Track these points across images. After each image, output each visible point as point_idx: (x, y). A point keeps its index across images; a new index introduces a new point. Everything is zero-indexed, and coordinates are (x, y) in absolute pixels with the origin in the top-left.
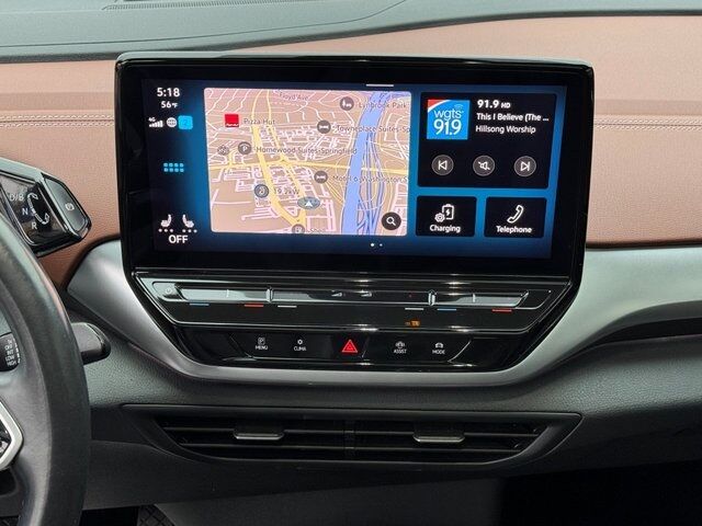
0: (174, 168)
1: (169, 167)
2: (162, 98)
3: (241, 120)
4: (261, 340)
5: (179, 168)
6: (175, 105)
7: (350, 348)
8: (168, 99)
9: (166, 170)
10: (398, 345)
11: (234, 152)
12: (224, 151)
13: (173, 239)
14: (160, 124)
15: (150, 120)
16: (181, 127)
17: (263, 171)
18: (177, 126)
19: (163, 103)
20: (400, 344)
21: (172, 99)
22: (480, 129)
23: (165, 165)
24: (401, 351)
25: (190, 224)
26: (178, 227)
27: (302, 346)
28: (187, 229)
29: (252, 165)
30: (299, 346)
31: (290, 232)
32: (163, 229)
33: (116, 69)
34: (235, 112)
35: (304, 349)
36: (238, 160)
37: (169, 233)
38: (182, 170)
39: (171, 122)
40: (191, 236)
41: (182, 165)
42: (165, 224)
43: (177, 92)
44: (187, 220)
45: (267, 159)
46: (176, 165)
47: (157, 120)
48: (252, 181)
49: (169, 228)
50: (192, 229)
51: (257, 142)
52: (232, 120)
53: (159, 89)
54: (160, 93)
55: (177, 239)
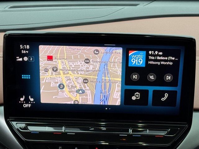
0: (26, 77)
1: (24, 77)
2: (22, 49)
3: (54, 58)
5: (28, 77)
6: (27, 52)
8: (24, 49)
9: (23, 78)
11: (50, 71)
12: (46, 70)
13: (25, 106)
14: (21, 59)
15: (17, 58)
17: (62, 78)
18: (28, 60)
19: (22, 51)
21: (26, 50)
22: (150, 62)
25: (32, 100)
26: (27, 101)
29: (58, 76)
31: (73, 103)
32: (21, 101)
33: (4, 37)
34: (51, 55)
36: (52, 74)
37: (24, 103)
39: (26, 59)
42: (22, 99)
43: (28, 47)
44: (31, 98)
45: (64, 74)
46: (27, 76)
47: (20, 58)
48: (58, 82)
49: (23, 101)
50: (33, 102)
51: (60, 67)
52: (50, 58)
53: (21, 45)
54: (21, 47)
55: (27, 106)
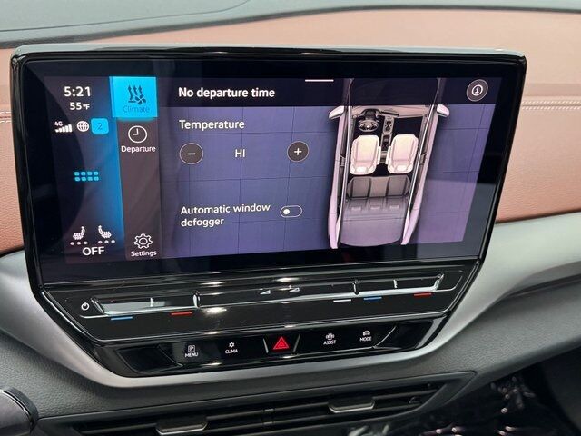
2: (71, 99)
4: (191, 347)
5: (93, 176)
6: (87, 106)
7: (281, 344)
8: (76, 100)
10: (328, 337)
13: (87, 251)
14: (68, 129)
15: (56, 124)
18: (90, 130)
19: (71, 104)
20: (330, 336)
21: (83, 100)
23: (77, 174)
24: (331, 343)
25: (107, 235)
27: (233, 348)
28: (103, 239)
30: (230, 349)
32: (76, 241)
33: (12, 65)
35: (236, 351)
37: (83, 246)
38: (96, 179)
40: (108, 247)
42: (77, 236)
44: (104, 230)
47: (65, 124)
49: (82, 241)
50: (109, 239)
53: (66, 88)
54: (67, 93)
55: (92, 251)
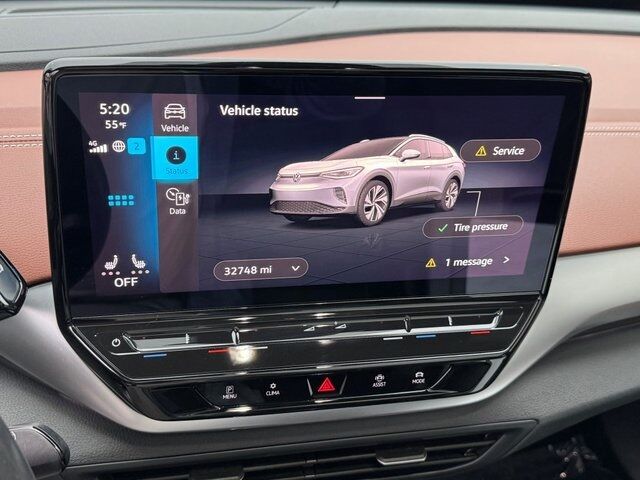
2: (108, 117)
4: (229, 388)
5: (128, 200)
6: (123, 125)
7: (326, 386)
8: (112, 117)
10: (377, 378)
13: (119, 282)
14: (103, 149)
15: (90, 143)
16: (132, 152)
18: (126, 150)
19: (107, 122)
20: (380, 377)
21: (120, 118)
23: (111, 197)
24: (381, 385)
25: (140, 265)
26: (126, 269)
27: (274, 390)
28: (137, 270)
30: (271, 390)
32: (107, 271)
35: (278, 393)
37: (115, 276)
38: (131, 203)
40: (141, 278)
41: (131, 197)
42: (109, 266)
43: (124, 109)
44: (138, 259)
47: (99, 144)
49: (114, 271)
50: (143, 270)
53: (102, 105)
54: (103, 111)
55: (125, 282)
